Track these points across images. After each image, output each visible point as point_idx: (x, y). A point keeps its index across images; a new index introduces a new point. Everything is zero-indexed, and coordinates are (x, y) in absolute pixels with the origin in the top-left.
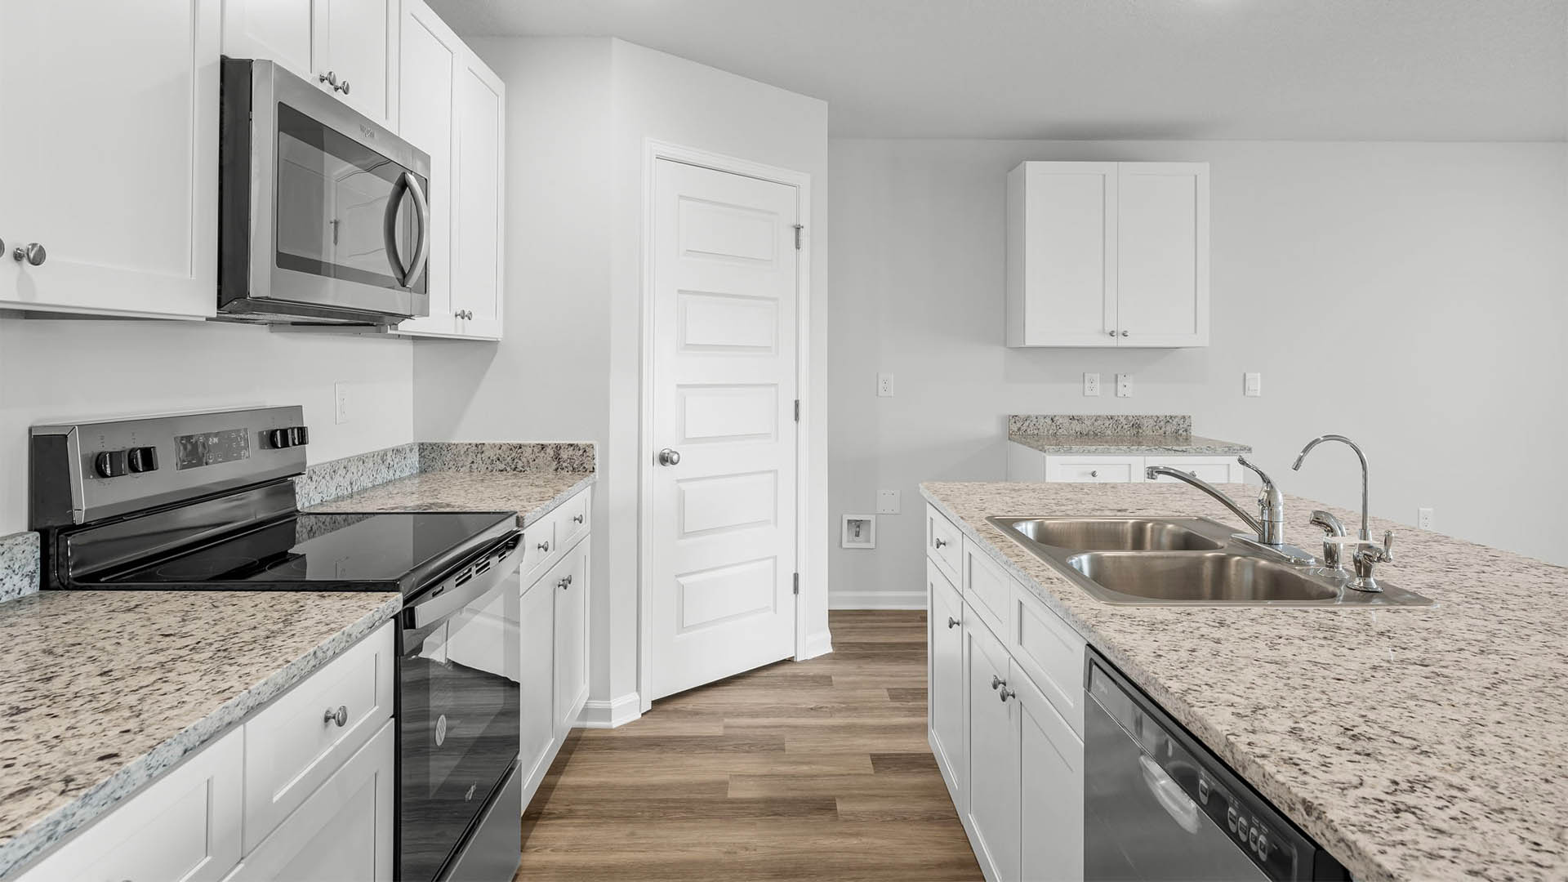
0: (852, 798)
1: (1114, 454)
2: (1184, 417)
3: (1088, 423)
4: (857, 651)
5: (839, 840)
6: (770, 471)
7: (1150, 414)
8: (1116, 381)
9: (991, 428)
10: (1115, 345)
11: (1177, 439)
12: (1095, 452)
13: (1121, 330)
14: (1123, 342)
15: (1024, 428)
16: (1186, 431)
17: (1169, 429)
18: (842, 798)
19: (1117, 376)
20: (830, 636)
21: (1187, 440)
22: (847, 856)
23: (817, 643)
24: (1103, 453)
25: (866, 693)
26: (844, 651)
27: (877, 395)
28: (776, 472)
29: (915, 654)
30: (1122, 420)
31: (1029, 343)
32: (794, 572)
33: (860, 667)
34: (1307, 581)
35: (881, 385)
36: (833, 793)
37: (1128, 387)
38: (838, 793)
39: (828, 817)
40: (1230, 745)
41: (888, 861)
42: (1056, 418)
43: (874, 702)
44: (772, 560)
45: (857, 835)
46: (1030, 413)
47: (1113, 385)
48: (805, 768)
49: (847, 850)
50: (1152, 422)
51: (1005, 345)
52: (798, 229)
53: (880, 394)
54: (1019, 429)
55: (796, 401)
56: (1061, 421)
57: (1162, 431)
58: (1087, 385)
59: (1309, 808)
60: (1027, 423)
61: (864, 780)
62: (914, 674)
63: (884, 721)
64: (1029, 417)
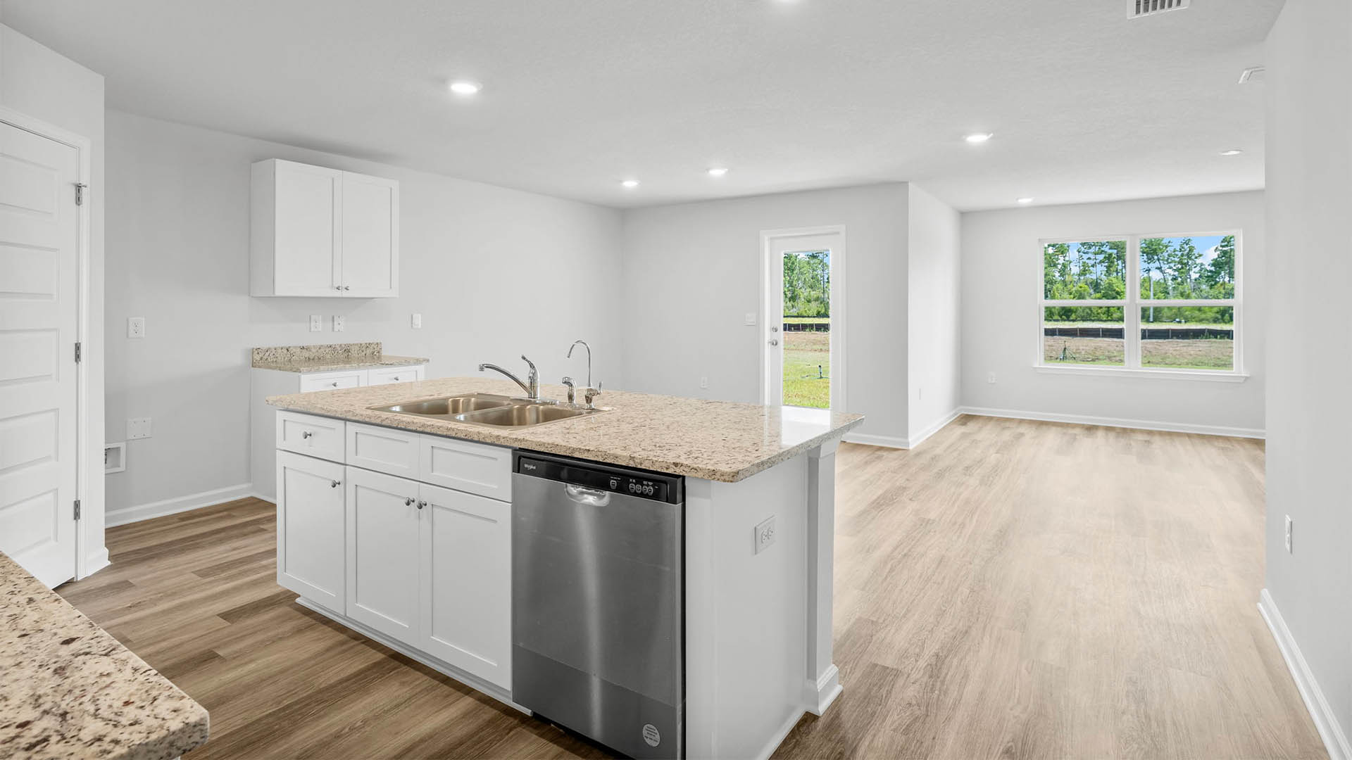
0: (226, 644)
1: (349, 370)
2: (377, 344)
3: (314, 350)
4: (133, 557)
5: (239, 670)
6: (52, 410)
7: (356, 342)
8: (333, 321)
9: (237, 358)
10: (340, 296)
11: (374, 359)
12: (335, 370)
13: (344, 286)
14: (345, 294)
15: (265, 357)
16: (379, 352)
17: (368, 352)
18: (218, 647)
19: (333, 318)
20: (108, 551)
21: (379, 358)
22: (255, 675)
23: (95, 559)
24: (341, 370)
25: (174, 581)
26: (119, 560)
27: (127, 336)
28: (56, 410)
29: (198, 544)
30: (337, 347)
31: (278, 293)
32: (75, 500)
33: (151, 566)
34: (563, 410)
35: (132, 328)
36: (209, 647)
37: (340, 325)
38: (215, 644)
39: (217, 661)
40: (632, 458)
41: (289, 664)
42: (291, 348)
43: (188, 584)
44: (51, 494)
45: (251, 661)
46: (270, 346)
47: (331, 324)
48: (164, 644)
49: (251, 672)
50: (357, 348)
51: (249, 295)
52: (78, 188)
53: (130, 336)
54: (261, 359)
55: (76, 344)
56: (294, 350)
57: (363, 354)
58: (313, 324)
59: (676, 464)
60: (267, 354)
61: (226, 632)
62: (209, 556)
63: (209, 592)
64: (269, 349)
